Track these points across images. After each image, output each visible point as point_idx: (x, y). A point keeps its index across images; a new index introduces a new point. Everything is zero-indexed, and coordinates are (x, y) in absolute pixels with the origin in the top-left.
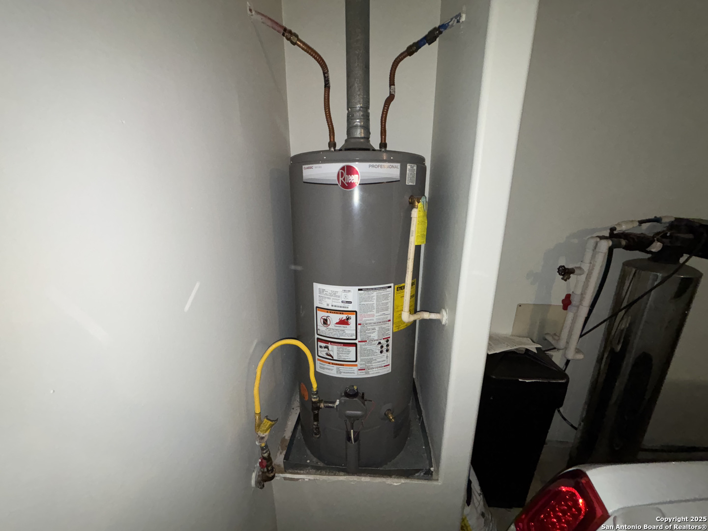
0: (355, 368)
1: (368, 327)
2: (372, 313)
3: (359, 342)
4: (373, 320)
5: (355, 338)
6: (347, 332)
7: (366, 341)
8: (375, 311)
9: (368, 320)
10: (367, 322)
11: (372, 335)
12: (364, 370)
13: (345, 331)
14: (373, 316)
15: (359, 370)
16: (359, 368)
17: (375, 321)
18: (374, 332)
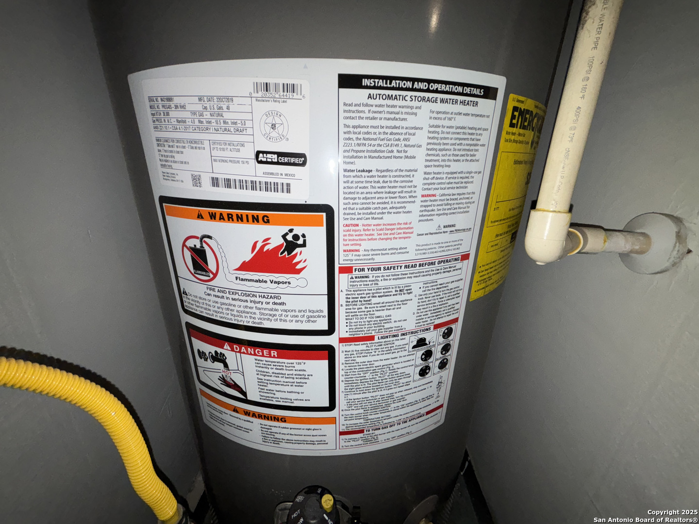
0: (329, 430)
1: (381, 284)
2: (402, 218)
3: (342, 340)
4: (403, 250)
5: (325, 327)
6: (292, 303)
7: (372, 338)
8: (415, 208)
9: (383, 251)
10: (378, 259)
11: (396, 315)
12: (362, 431)
13: (284, 299)
14: (406, 231)
15: (341, 433)
16: (343, 429)
17: (411, 256)
18: (404, 302)
